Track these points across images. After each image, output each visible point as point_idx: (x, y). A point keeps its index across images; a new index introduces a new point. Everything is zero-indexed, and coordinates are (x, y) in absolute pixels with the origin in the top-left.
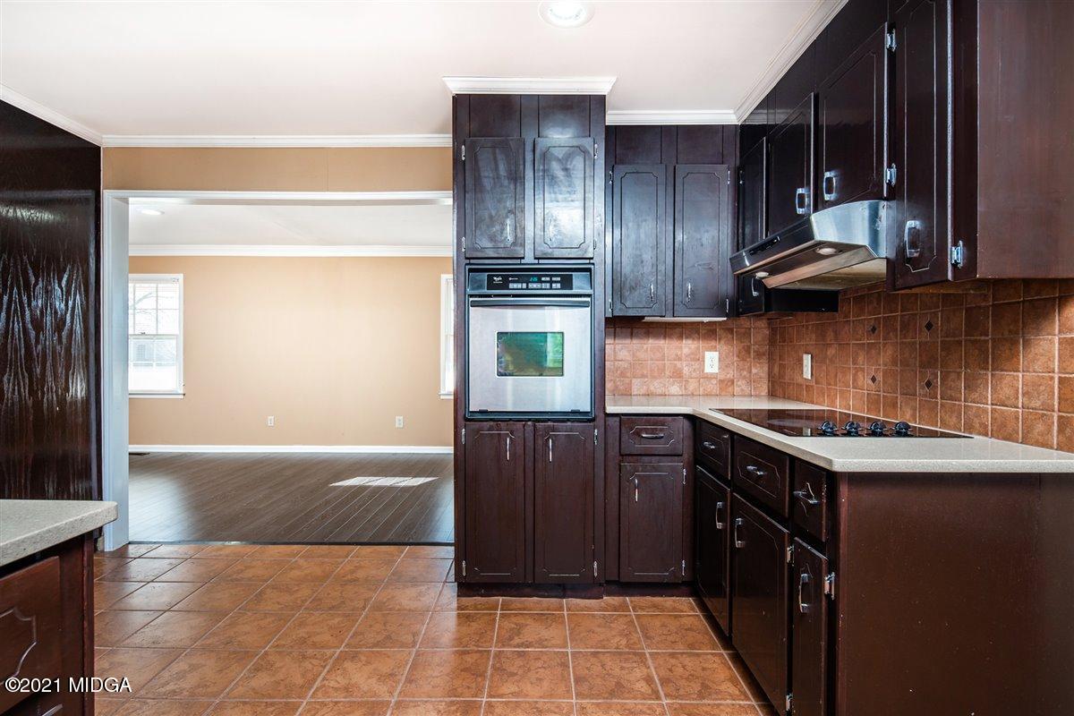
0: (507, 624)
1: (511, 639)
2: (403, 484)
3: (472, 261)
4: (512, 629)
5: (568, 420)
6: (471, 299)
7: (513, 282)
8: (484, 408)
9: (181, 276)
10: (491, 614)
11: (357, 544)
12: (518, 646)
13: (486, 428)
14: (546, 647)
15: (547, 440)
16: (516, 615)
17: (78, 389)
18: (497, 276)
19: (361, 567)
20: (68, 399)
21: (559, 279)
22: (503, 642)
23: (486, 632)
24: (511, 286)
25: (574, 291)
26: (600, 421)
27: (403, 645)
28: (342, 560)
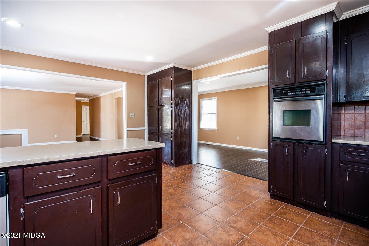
0: (282, 210)
1: (281, 214)
2: (264, 161)
3: (275, 87)
4: (283, 213)
5: (313, 143)
6: (274, 100)
7: (290, 92)
8: (278, 137)
9: (216, 98)
10: (278, 206)
11: (248, 176)
12: (282, 217)
13: (279, 144)
14: (292, 222)
15: (303, 150)
16: (288, 209)
17: (188, 127)
18: (284, 91)
19: (246, 182)
20: (186, 129)
21: (309, 89)
22: (277, 214)
23: (273, 210)
24: (289, 94)
25: (316, 93)
26: (329, 145)
27: (246, 203)
28: (241, 179)
